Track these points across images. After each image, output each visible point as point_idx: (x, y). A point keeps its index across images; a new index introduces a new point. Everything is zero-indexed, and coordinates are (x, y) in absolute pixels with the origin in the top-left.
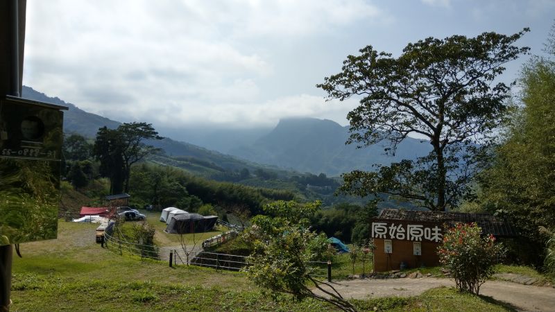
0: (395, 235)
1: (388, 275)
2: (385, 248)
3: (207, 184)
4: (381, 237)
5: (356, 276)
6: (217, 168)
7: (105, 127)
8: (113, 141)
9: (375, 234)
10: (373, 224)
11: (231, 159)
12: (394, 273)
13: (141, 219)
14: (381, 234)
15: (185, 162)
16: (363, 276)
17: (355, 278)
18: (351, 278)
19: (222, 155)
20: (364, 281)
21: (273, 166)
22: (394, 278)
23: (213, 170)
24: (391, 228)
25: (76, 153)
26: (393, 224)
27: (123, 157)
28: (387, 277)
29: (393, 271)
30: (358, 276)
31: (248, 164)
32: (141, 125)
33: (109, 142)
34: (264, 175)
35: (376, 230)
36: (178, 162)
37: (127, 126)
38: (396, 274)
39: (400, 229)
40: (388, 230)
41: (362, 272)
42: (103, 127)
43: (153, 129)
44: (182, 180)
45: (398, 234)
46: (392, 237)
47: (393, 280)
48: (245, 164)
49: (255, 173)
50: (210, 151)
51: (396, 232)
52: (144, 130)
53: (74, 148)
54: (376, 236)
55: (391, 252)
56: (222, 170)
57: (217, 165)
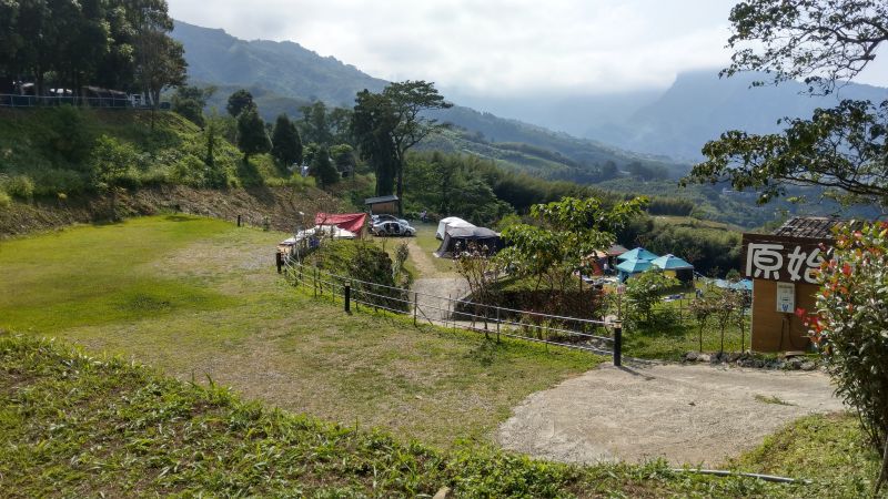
0: (801, 272)
1: (774, 361)
2: (779, 300)
3: (531, 184)
4: (767, 276)
5: (704, 356)
6: (563, 161)
7: (366, 91)
8: (377, 112)
9: (754, 268)
10: (751, 246)
11: (588, 146)
12: (789, 357)
13: (407, 234)
14: (767, 269)
15: (513, 152)
16: (719, 358)
17: (702, 360)
18: (693, 361)
19: (575, 140)
20: (715, 369)
21: (663, 157)
22: (786, 368)
23: (556, 164)
24: (792, 257)
25: (342, 136)
26: (798, 248)
27: (394, 138)
28: (770, 365)
29: (788, 353)
30: (708, 358)
31: (616, 154)
32: (419, 84)
33: (372, 114)
34: (642, 171)
35: (757, 260)
36: (503, 151)
37: (396, 87)
38: (792, 360)
39: (815, 261)
40: (786, 261)
41: (717, 351)
42: (362, 90)
43: (436, 91)
44: (491, 178)
45: (808, 272)
46: (795, 276)
47: (781, 373)
48: (612, 153)
49: (627, 168)
50: (554, 134)
51: (804, 265)
52: (423, 94)
53: (339, 128)
54: (757, 274)
55: (791, 310)
56: (571, 164)
57: (563, 155)
